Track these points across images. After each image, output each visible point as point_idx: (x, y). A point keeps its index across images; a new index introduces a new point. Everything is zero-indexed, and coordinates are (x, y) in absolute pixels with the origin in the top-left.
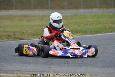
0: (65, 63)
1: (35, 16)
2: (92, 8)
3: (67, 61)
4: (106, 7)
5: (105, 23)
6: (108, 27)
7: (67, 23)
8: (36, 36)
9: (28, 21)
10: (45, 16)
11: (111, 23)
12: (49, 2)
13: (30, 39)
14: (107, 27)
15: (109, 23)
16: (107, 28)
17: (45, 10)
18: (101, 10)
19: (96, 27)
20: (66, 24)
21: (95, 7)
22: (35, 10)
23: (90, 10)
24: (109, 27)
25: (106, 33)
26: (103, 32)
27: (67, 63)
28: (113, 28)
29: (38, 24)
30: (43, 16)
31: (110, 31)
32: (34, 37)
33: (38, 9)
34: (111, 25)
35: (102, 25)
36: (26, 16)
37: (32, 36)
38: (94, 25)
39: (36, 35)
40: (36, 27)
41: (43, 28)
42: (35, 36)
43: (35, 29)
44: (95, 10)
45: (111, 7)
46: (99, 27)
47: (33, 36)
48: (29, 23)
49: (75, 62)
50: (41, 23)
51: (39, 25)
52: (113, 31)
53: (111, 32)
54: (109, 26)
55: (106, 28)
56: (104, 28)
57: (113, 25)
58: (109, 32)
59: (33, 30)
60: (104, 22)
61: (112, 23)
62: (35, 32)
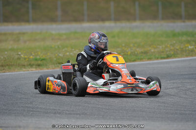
0: (55, 113)
1: (5, 34)
2: (103, 20)
3: (59, 110)
4: (128, 20)
5: (125, 46)
6: (129, 53)
7: (60, 46)
8: (7, 67)
10: (24, 34)
11: (134, 46)
12: (31, 11)
14: (127, 52)
15: (132, 45)
16: (127, 55)
17: (23, 24)
18: (119, 24)
20: (58, 47)
21: (108, 19)
22: (6, 24)
24: (132, 53)
27: (60, 113)
28: (137, 54)
29: (10, 47)
30: (19, 33)
31: (133, 59)
33: (11, 22)
34: (134, 48)
35: (119, 49)
39: (7, 65)
40: (6, 53)
41: (19, 55)
42: (5, 68)
43: (5, 56)
44: (107, 24)
45: (135, 20)
47: (3, 68)
49: (73, 111)
50: (15, 46)
51: (12, 50)
52: (138, 59)
53: (134, 61)
54: (132, 51)
55: (125, 54)
56: (122, 54)
57: (138, 49)
58: (131, 61)
59: (2, 57)
60: (123, 45)
61: (136, 45)
62: (5, 60)
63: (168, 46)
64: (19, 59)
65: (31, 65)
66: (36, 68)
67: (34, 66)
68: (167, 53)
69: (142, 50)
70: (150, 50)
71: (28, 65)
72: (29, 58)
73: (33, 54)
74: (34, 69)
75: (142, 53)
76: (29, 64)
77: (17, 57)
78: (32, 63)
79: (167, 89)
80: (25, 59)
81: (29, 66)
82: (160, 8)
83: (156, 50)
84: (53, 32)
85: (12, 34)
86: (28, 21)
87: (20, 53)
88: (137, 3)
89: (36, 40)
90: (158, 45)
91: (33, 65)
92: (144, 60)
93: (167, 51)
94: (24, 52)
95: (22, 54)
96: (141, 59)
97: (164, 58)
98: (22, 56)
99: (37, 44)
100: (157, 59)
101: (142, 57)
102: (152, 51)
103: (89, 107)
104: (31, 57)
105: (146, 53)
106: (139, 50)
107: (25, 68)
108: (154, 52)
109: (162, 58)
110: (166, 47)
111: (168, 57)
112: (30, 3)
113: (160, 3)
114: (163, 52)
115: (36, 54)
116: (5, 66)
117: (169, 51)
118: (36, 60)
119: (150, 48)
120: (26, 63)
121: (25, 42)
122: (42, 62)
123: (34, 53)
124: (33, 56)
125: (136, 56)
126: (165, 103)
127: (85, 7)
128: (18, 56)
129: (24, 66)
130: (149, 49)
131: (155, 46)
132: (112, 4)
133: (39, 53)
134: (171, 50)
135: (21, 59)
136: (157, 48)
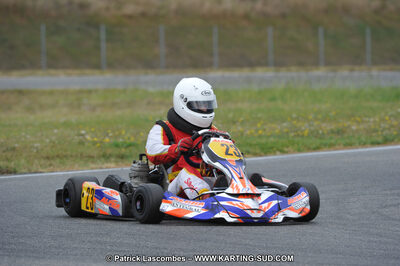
1: (51, 93)
2: (252, 65)
4: (301, 64)
5: (297, 119)
6: (306, 133)
8: (58, 160)
9: (30, 109)
10: (90, 92)
11: (316, 119)
12: (103, 45)
13: (36, 172)
14: (302, 131)
15: (311, 117)
16: (303, 136)
17: (88, 71)
18: (284, 73)
19: (265, 130)
21: (262, 62)
22: (52, 71)
23: (246, 72)
24: (312, 132)
25: (299, 151)
26: (290, 148)
28: (323, 134)
29: (63, 120)
30: (81, 92)
31: (314, 146)
32: (51, 165)
33: (64, 67)
34: (316, 123)
35: (285, 124)
36: (21, 92)
37: (43, 162)
38: (259, 125)
39: (58, 156)
40: (56, 131)
41: (82, 135)
42: (53, 162)
43: (54, 138)
44: (260, 73)
45: (316, 64)
46: (277, 131)
47: (48, 163)
48: (32, 118)
50: (73, 118)
51: (66, 125)
52: (325, 145)
53: (317, 149)
54: (312, 128)
55: (299, 136)
56: (292, 134)
57: (324, 125)
58: (309, 149)
59: (47, 141)
60: (294, 115)
61: (320, 116)
62: (53, 147)
63: (387, 118)
64: (81, 143)
65: (106, 157)
66: (116, 162)
67: (113, 159)
68: (384, 133)
69: (333, 126)
70: (349, 126)
71: (99, 157)
72: (101, 142)
73: (111, 135)
74: (113, 165)
75: (332, 132)
76: (101, 153)
77: (77, 139)
78: (109, 151)
79: (386, 207)
80: (94, 143)
81: (103, 159)
82: (368, 39)
83: (362, 127)
84: (151, 90)
85: (65, 93)
86: (97, 67)
87: (83, 132)
88: (321, 30)
89: (114, 105)
90: (366, 116)
91: (110, 155)
92: (337, 147)
93: (384, 129)
94: (93, 129)
95: (87, 133)
96: (331, 146)
97: (378, 144)
98: (88, 137)
99: (119, 113)
100: (364, 144)
101: (333, 141)
102: (354, 128)
103: (226, 243)
104: (107, 140)
105: (339, 132)
106: (327, 127)
107: (93, 162)
108: (357, 131)
109: (374, 143)
110: (383, 120)
111: (386, 141)
112: (103, 28)
113: (368, 31)
114: (376, 131)
115: (117, 133)
116: (53, 158)
117: (389, 129)
118: (117, 146)
119: (349, 123)
120: (95, 153)
121: (93, 109)
122: (128, 151)
123: (113, 131)
124: (110, 137)
125: (321, 138)
126: (381, 236)
127: (215, 39)
128: (81, 138)
129: (92, 157)
130: (346, 125)
131: (358, 119)
132: (270, 31)
133: (123, 132)
134: (392, 126)
135: (86, 144)
136: (363, 122)
